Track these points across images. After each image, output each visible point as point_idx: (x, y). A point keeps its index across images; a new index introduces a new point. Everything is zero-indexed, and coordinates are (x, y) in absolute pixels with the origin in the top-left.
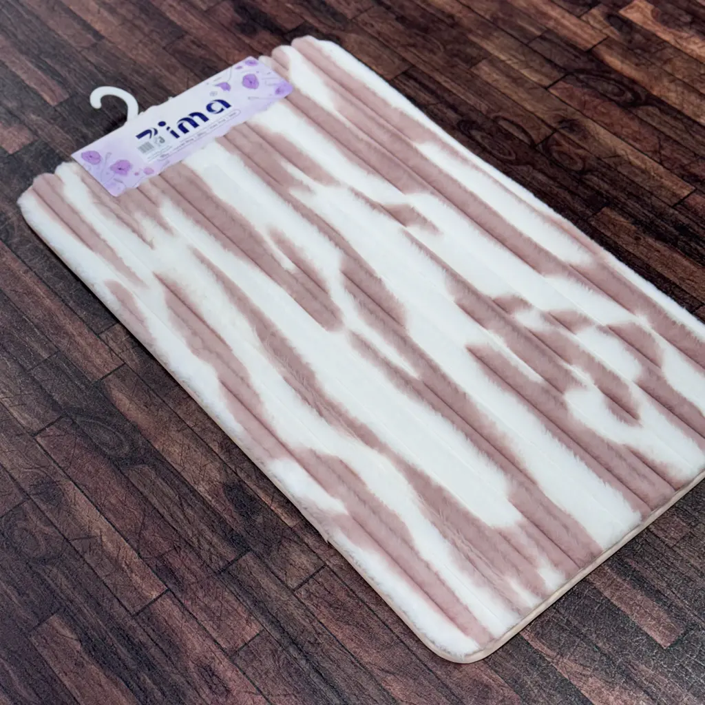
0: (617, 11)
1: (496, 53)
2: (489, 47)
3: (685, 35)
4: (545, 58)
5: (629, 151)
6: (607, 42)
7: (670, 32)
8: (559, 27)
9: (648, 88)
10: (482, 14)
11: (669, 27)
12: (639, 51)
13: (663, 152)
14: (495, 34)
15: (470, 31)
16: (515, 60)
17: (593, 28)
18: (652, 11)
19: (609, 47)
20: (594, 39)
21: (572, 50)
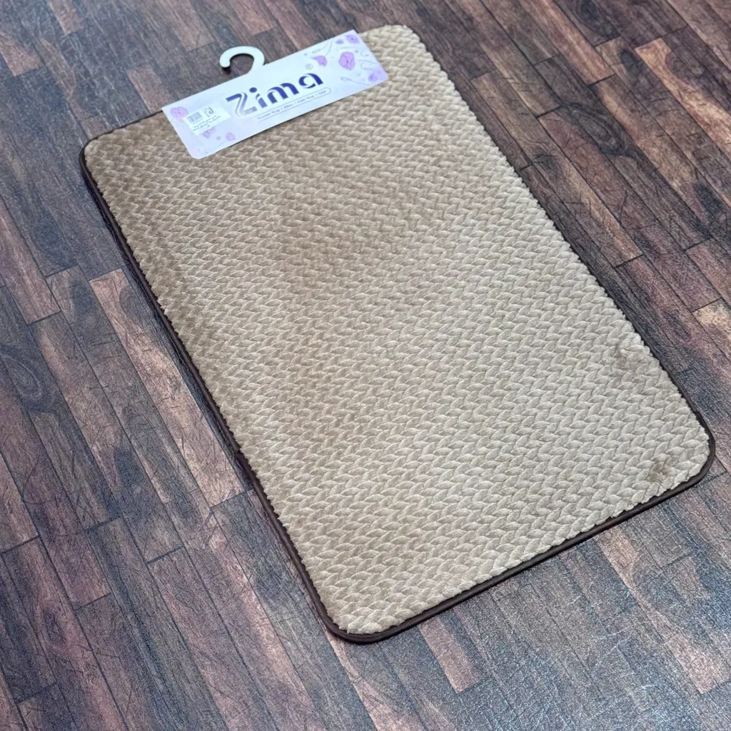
0: (633, 49)
1: (501, 69)
2: (496, 60)
3: (690, 88)
4: (546, 83)
5: (593, 201)
6: (612, 80)
7: (677, 83)
8: (571, 54)
9: (634, 137)
10: (502, 23)
11: (678, 77)
12: (639, 97)
13: (625, 208)
14: (507, 48)
15: (484, 39)
16: (517, 80)
17: (604, 61)
18: (668, 55)
19: (611, 85)
20: (601, 74)
21: (574, 80)
